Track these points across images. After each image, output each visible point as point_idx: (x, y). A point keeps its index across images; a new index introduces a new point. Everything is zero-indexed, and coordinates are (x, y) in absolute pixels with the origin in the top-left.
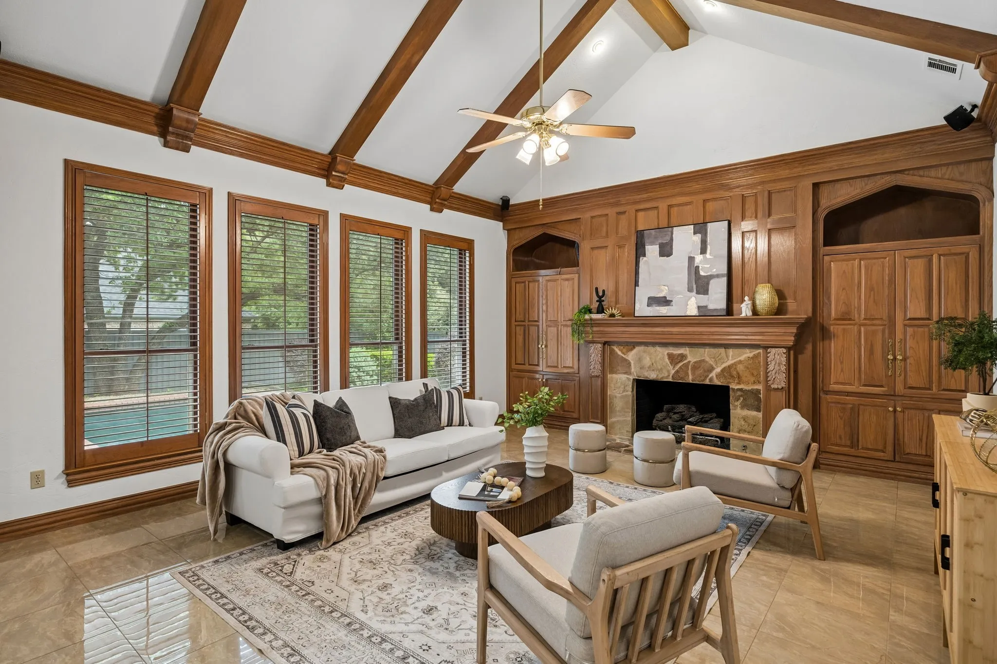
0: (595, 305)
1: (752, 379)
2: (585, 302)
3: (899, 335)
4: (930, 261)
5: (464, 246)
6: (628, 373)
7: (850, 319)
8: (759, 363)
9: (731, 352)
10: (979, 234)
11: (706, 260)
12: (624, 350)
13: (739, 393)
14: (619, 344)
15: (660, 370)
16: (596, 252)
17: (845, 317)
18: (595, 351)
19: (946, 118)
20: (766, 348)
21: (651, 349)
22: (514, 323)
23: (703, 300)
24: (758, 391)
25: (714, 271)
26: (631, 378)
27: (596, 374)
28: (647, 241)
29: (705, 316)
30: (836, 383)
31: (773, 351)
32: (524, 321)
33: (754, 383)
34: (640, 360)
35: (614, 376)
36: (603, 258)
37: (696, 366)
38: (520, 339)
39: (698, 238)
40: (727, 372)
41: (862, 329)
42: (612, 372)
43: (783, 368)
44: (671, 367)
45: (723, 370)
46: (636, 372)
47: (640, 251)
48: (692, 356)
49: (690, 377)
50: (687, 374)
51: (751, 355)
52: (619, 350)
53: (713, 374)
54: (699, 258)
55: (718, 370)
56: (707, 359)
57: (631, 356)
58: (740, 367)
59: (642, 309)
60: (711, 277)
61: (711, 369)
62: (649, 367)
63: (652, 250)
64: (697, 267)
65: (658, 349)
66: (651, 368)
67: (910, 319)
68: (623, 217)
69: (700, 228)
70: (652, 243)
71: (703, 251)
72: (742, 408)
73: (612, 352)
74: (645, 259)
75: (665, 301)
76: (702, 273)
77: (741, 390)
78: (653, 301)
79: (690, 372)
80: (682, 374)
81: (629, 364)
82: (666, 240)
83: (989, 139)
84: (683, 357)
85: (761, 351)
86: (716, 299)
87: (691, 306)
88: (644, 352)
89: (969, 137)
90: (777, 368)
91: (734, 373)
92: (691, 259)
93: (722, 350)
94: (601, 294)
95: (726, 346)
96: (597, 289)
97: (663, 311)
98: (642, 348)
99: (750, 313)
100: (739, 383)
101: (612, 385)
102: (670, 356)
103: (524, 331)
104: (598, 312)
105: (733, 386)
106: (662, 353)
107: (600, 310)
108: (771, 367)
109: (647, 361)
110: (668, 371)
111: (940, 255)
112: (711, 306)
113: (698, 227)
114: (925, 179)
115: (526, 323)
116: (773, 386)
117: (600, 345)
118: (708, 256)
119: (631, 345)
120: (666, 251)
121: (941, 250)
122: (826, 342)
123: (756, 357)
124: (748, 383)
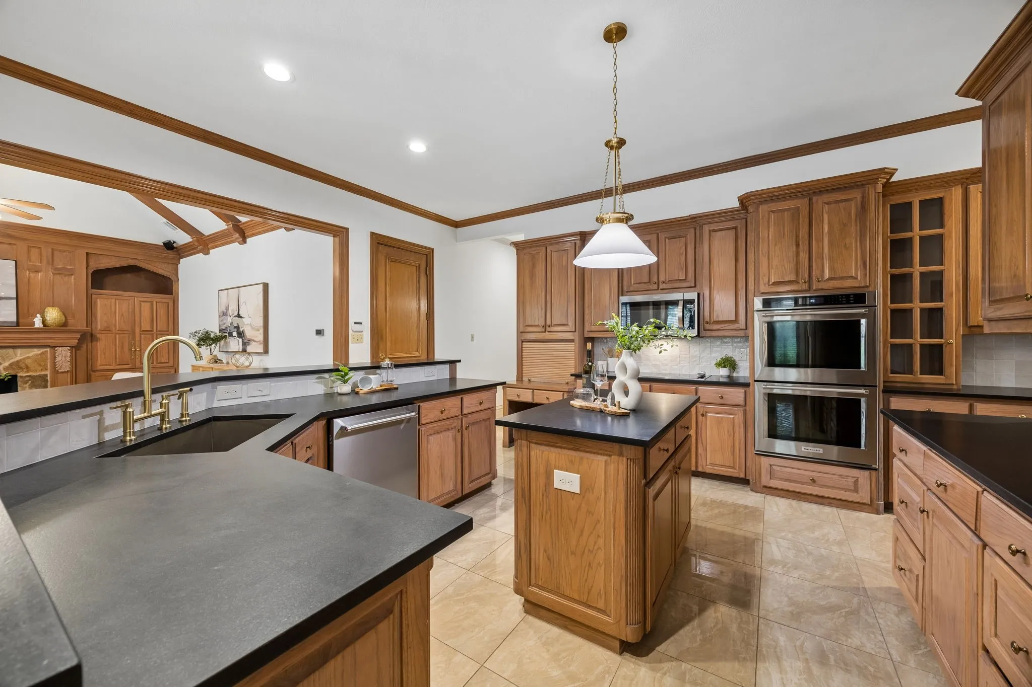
1: (40, 368)
3: (137, 339)
4: (152, 304)
7: (109, 331)
8: (47, 357)
9: (19, 351)
10: (172, 294)
13: (28, 379)
17: (107, 330)
19: (163, 243)
20: (53, 347)
24: (46, 375)
30: (100, 365)
31: (60, 349)
33: (42, 370)
40: (15, 365)
41: (117, 336)
43: (68, 359)
45: (11, 365)
51: (39, 352)
55: (5, 364)
58: (28, 361)
67: (143, 331)
72: (30, 388)
77: (28, 376)
83: (178, 256)
85: (48, 349)
89: (170, 254)
90: (63, 359)
91: (23, 365)
93: (10, 350)
95: (14, 347)
99: (41, 326)
100: (27, 372)
105: (21, 374)
108: (58, 359)
111: (157, 302)
114: (149, 266)
116: (60, 371)
121: (158, 300)
122: (94, 343)
123: (42, 353)
124: (36, 371)
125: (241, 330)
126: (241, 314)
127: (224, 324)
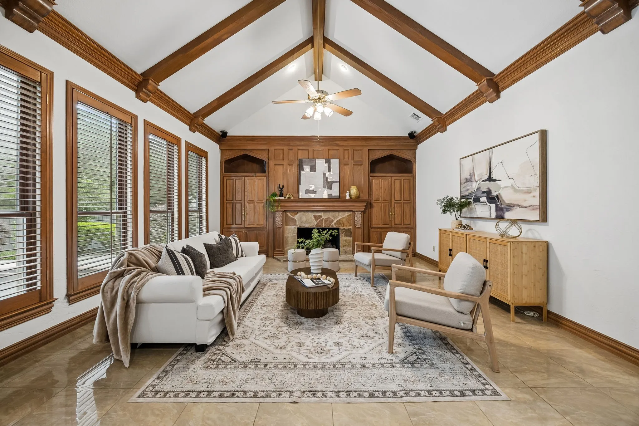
0: (278, 192)
1: (348, 224)
2: (272, 191)
3: (393, 206)
4: (401, 181)
6: (295, 225)
7: (379, 201)
8: (351, 218)
9: (340, 213)
10: (412, 173)
11: (330, 175)
12: (293, 214)
13: (343, 230)
14: (290, 211)
15: (310, 223)
16: (277, 167)
17: (377, 200)
18: (279, 216)
19: (409, 134)
20: (354, 211)
21: (306, 213)
22: (225, 201)
23: (330, 192)
24: (351, 229)
25: (334, 180)
26: (296, 227)
27: (279, 226)
28: (304, 164)
29: (331, 199)
30: (375, 224)
31: (357, 212)
32: (232, 201)
33: (349, 226)
34: (301, 218)
35: (288, 227)
36: (280, 171)
37: (326, 220)
38: (230, 210)
39: (327, 165)
40: (339, 222)
41: (383, 204)
42: (286, 225)
43: (360, 219)
44: (315, 221)
45: (337, 221)
46: (299, 224)
47: (301, 168)
48: (324, 216)
49: (324, 225)
50: (322, 224)
51: (348, 215)
52: (291, 214)
53: (333, 223)
54: (327, 174)
55: (335, 221)
56: (331, 217)
57: (296, 217)
58: (344, 220)
59: (303, 195)
60: (333, 182)
61: (333, 221)
62: (305, 222)
63: (307, 169)
64: (327, 177)
65: (310, 213)
66: (306, 222)
67: (396, 201)
68: (291, 151)
69: (328, 161)
70: (307, 165)
71: (329, 171)
72: (344, 237)
73: (287, 215)
74: (303, 172)
75: (314, 192)
76: (329, 180)
77: (344, 229)
78: (308, 192)
79: (323, 223)
80: (320, 224)
81: (296, 221)
82: (313, 164)
83: (416, 143)
84: (320, 216)
85: (352, 213)
86: (335, 191)
87: (325, 195)
88: (303, 215)
89: (412, 142)
90: (358, 219)
91: (341, 222)
92: (324, 174)
93: (337, 213)
94: (281, 187)
95: (338, 211)
96: (279, 185)
97: (313, 196)
98: (302, 213)
99: (349, 198)
100: (343, 226)
101: (287, 231)
102: (315, 216)
103: (233, 206)
104: (280, 196)
105: (341, 228)
106: (311, 215)
107: (281, 195)
108: (356, 219)
109: (304, 219)
110: (314, 223)
111: (403, 179)
112: (333, 195)
113: (327, 160)
114: (400, 154)
115: (234, 202)
116: (357, 227)
117: (281, 212)
118: (331, 173)
119: (296, 212)
120: (313, 169)
121: (404, 178)
122: (372, 209)
123: (350, 215)
124: (346, 226)
125: (494, 194)
126: (494, 176)
127: (468, 190)
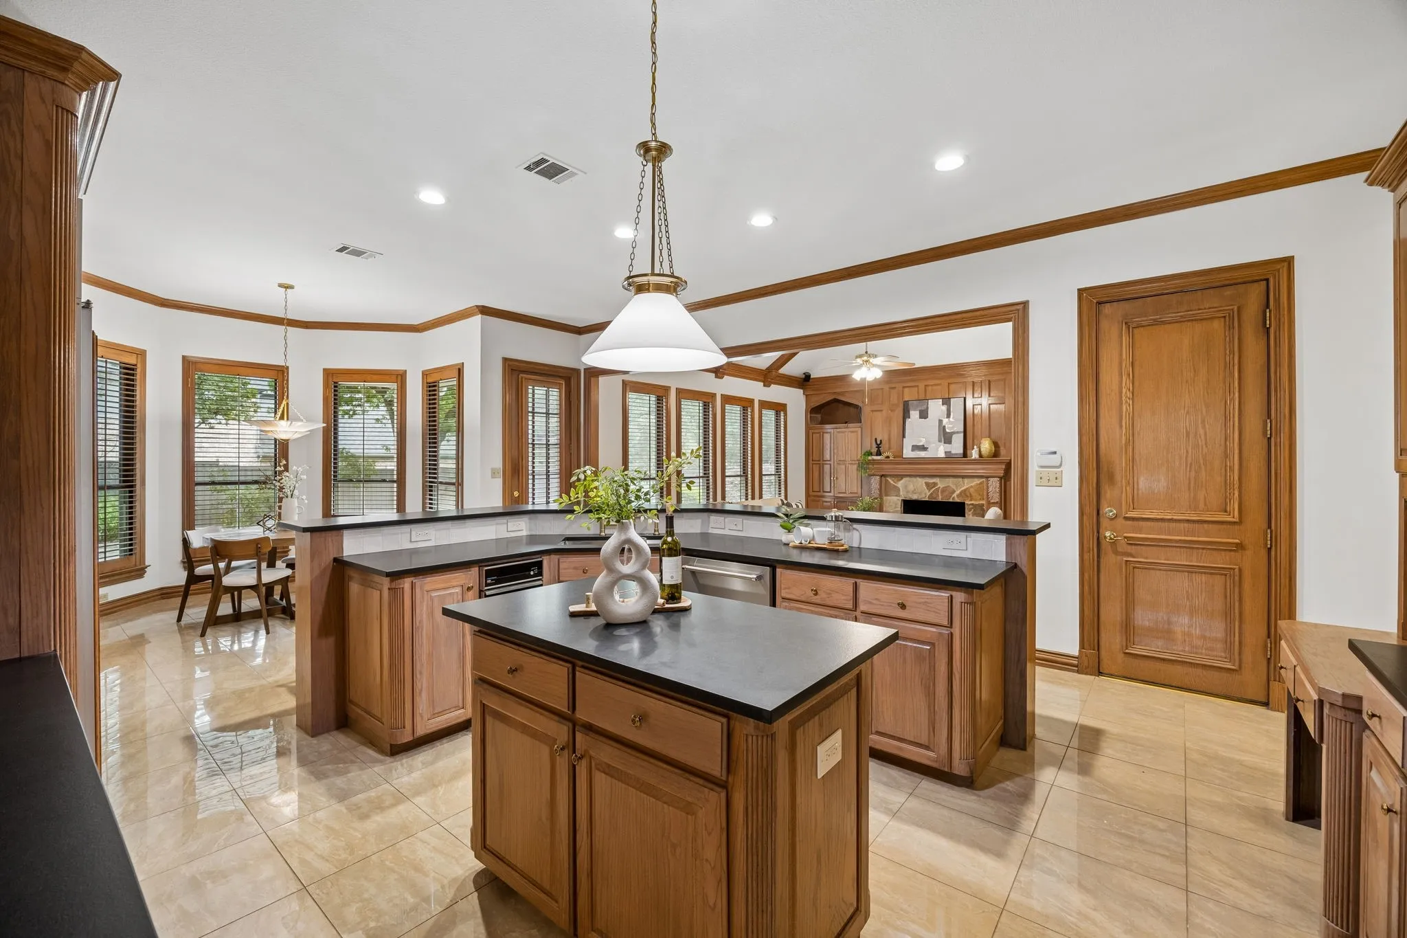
0: (874, 450)
1: (979, 497)
2: (867, 447)
5: (779, 408)
6: (898, 495)
8: (983, 487)
9: (966, 480)
11: (950, 423)
12: (895, 481)
13: (971, 506)
14: (891, 476)
15: (920, 493)
16: (875, 413)
18: (875, 481)
20: (987, 477)
21: (914, 479)
22: (811, 462)
23: (948, 447)
24: (983, 505)
25: (955, 429)
26: (900, 499)
27: (876, 496)
28: (911, 407)
29: (949, 458)
31: (992, 479)
32: (819, 461)
33: (981, 499)
34: (906, 487)
35: (889, 498)
36: (879, 418)
37: (944, 490)
38: (816, 474)
39: (944, 408)
40: (964, 493)
42: (886, 495)
43: (998, 490)
44: (927, 491)
45: (961, 493)
46: (904, 495)
47: (906, 415)
48: (941, 483)
49: (940, 497)
50: (938, 495)
51: (978, 482)
52: (893, 481)
53: (955, 495)
54: (945, 421)
55: (958, 492)
56: (952, 486)
57: (900, 484)
58: (972, 490)
59: (908, 453)
60: (953, 433)
61: (954, 492)
62: (913, 492)
63: (914, 414)
64: (945, 426)
65: (919, 479)
66: (914, 492)
68: (892, 391)
69: (946, 402)
70: (915, 410)
71: (948, 416)
72: (973, 516)
73: (887, 481)
74: (909, 419)
75: (923, 448)
76: (947, 430)
77: (972, 504)
78: (915, 448)
79: (940, 494)
80: (934, 495)
81: (899, 490)
82: (923, 408)
84: (935, 484)
85: (984, 480)
86: (957, 447)
87: (940, 451)
88: (909, 481)
90: (994, 490)
91: (968, 494)
92: (941, 421)
93: (961, 479)
94: (879, 442)
95: (963, 477)
96: (876, 439)
97: (922, 454)
98: (908, 479)
99: (977, 456)
100: (971, 500)
101: (887, 504)
102: (927, 484)
103: (820, 467)
104: (877, 455)
105: (967, 502)
106: (921, 482)
107: (879, 453)
108: (990, 490)
109: (911, 487)
110: (926, 494)
112: (953, 452)
113: (944, 400)
115: (821, 462)
116: (991, 501)
117: (878, 477)
118: (951, 419)
119: (901, 477)
120: (924, 415)
123: (981, 483)
124: (976, 500)
